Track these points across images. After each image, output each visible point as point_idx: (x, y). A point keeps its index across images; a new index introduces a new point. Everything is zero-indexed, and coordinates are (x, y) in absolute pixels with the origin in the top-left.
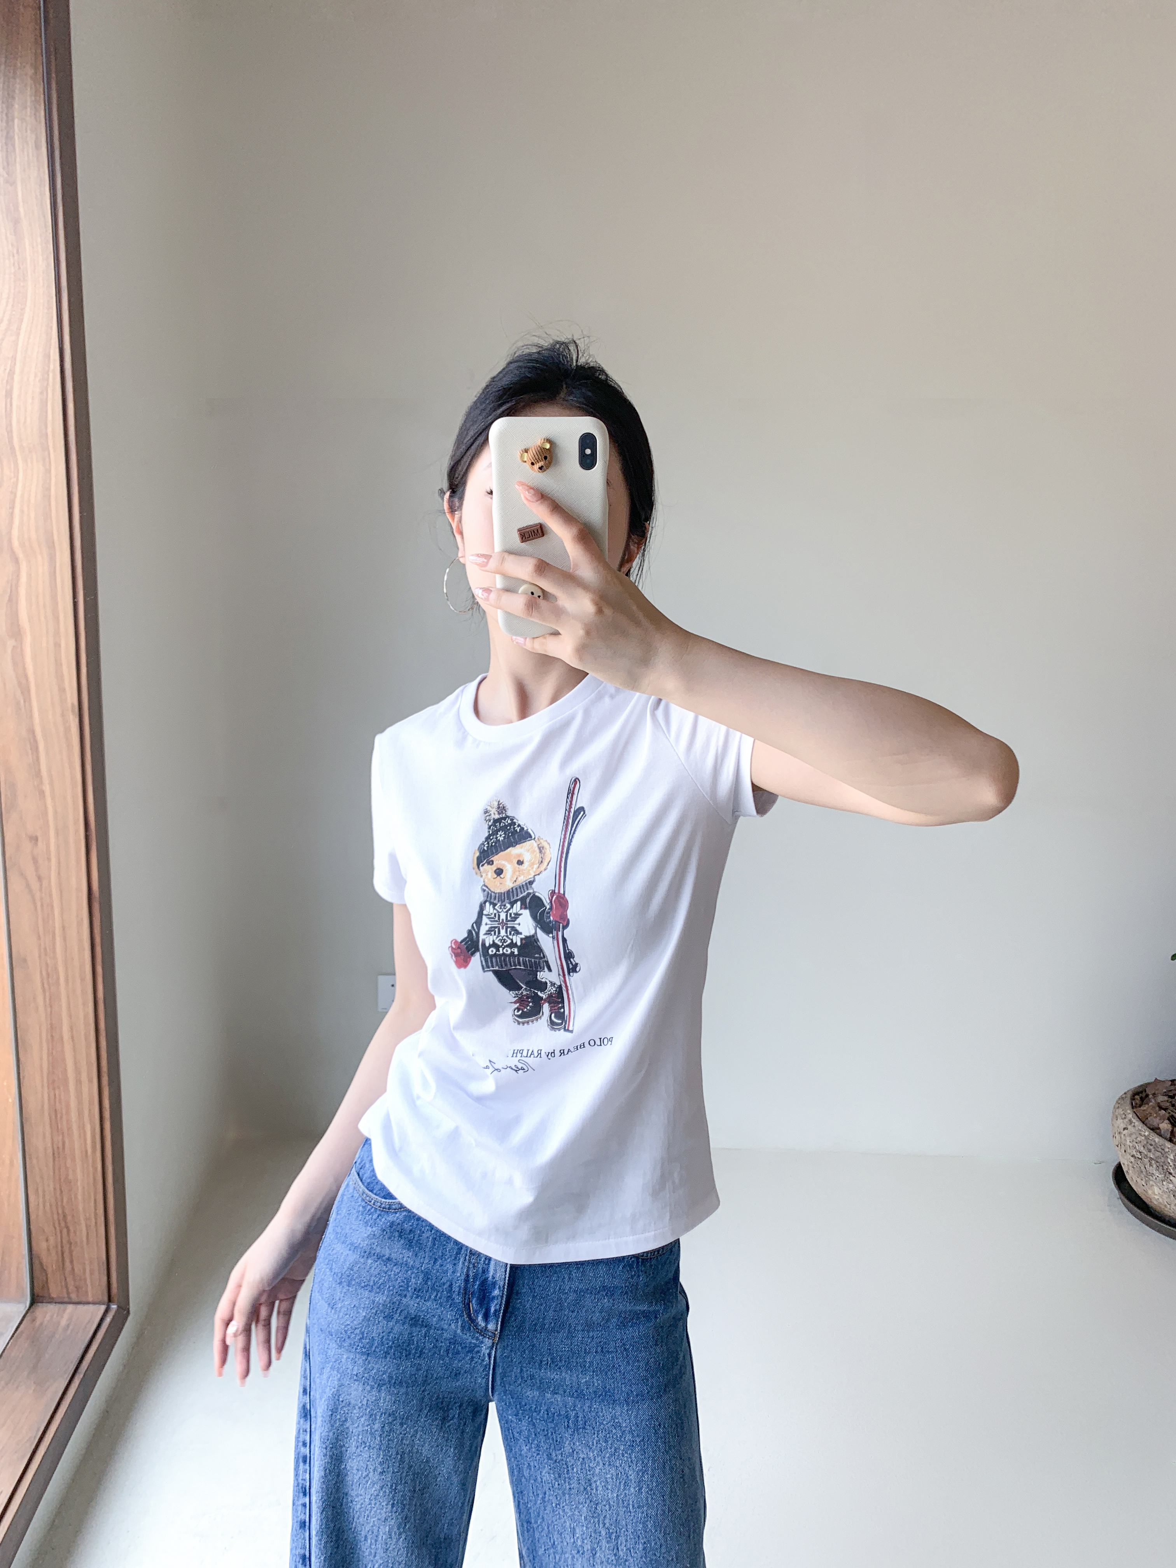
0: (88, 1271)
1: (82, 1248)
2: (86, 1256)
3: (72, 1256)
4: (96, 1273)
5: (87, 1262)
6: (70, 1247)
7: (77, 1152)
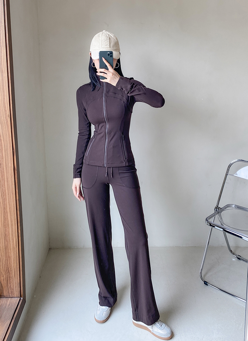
0: (15, 287)
1: (13, 279)
2: (14, 282)
3: (10, 282)
4: (17, 287)
5: (14, 283)
6: (10, 279)
7: (12, 247)
